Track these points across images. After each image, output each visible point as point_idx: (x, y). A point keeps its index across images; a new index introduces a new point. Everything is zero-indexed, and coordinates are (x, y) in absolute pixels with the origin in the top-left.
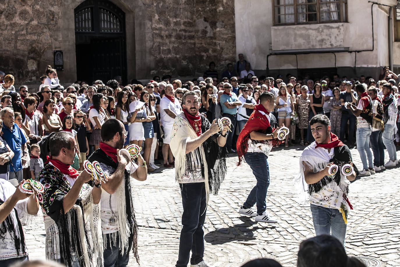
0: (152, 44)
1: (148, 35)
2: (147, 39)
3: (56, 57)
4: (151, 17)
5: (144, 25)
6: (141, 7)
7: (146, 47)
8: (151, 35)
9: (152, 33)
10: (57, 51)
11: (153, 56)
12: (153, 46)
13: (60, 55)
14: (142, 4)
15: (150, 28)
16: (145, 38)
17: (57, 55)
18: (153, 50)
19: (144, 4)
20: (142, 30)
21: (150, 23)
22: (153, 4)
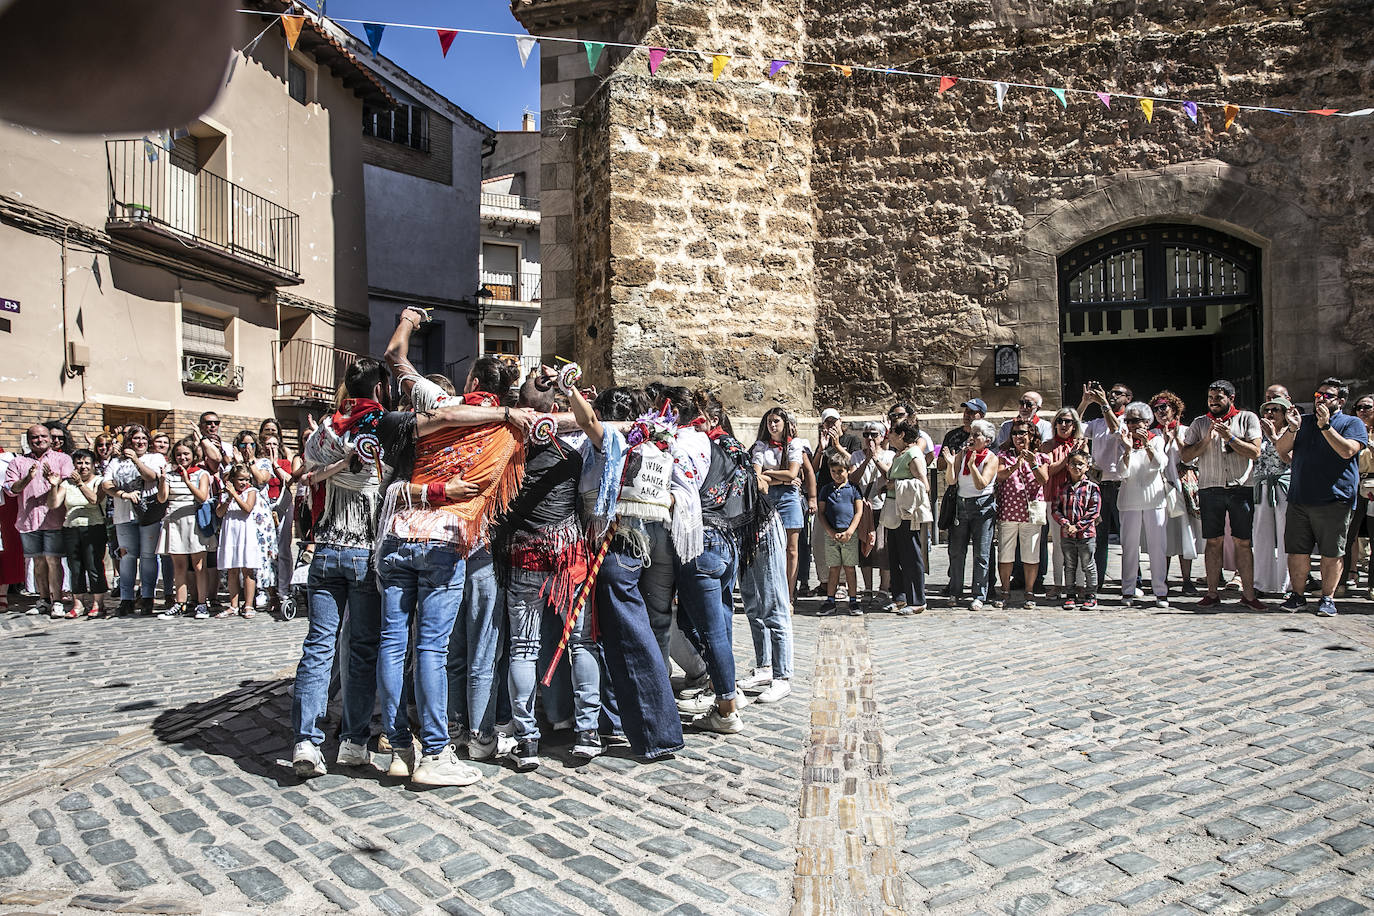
0: (1343, 313)
1: (1328, 293)
2: (1321, 302)
3: (998, 359)
4: (1344, 246)
5: (1311, 268)
6: (1299, 225)
7: (1316, 322)
8: (1341, 291)
9: (1347, 285)
10: (1001, 347)
11: (1352, 342)
12: (1349, 317)
13: (1010, 354)
14: (1304, 219)
15: (1338, 273)
16: (1315, 301)
17: (1003, 354)
18: (1351, 329)
19: (1310, 217)
20: (1302, 281)
21: (1339, 261)
22: (1353, 212)
